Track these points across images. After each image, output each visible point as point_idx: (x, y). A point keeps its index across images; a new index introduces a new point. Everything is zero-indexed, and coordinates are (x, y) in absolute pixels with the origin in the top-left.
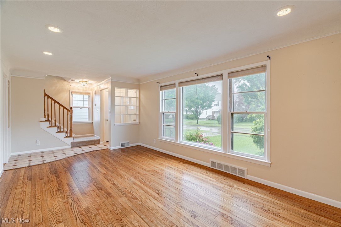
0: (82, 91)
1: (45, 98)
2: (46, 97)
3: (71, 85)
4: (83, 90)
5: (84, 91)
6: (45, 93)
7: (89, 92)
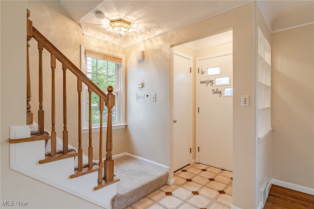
0: (106, 52)
1: (28, 46)
2: (33, 42)
3: (84, 33)
4: (109, 50)
5: (111, 53)
6: (30, 23)
7: (120, 56)
